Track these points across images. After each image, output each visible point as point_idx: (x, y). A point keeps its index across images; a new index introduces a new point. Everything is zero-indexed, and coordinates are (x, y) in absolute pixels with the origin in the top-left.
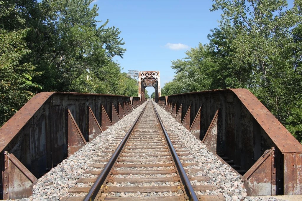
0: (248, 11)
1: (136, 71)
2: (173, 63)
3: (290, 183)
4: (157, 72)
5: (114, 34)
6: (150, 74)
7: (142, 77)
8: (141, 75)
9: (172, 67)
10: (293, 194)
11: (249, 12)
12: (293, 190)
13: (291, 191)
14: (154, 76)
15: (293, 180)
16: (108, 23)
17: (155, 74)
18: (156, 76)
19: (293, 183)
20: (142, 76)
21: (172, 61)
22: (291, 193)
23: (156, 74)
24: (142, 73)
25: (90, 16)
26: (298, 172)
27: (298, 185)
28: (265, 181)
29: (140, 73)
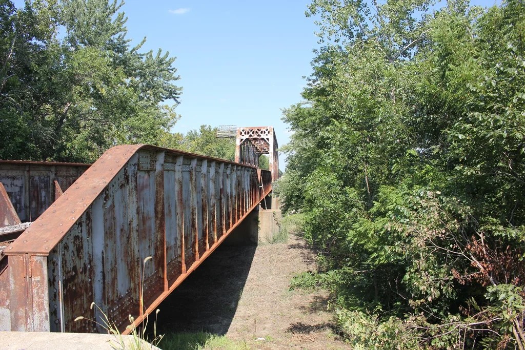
0: (367, 14)
1: (232, 127)
2: (284, 112)
3: (21, 309)
4: (268, 128)
5: (161, 62)
6: (257, 132)
7: (242, 137)
8: (241, 133)
9: (282, 119)
10: (27, 330)
11: (369, 15)
12: (26, 324)
13: (23, 325)
14: (263, 136)
15: (25, 304)
16: (145, 43)
17: (265, 132)
18: (267, 135)
19: (26, 310)
20: (243, 135)
21: (281, 109)
22: (23, 327)
23: (267, 132)
24: (243, 130)
25: (110, 32)
26: (35, 291)
27: (36, 315)
28: (7, 304)
29: (238, 130)
